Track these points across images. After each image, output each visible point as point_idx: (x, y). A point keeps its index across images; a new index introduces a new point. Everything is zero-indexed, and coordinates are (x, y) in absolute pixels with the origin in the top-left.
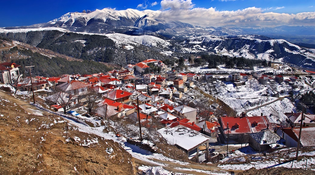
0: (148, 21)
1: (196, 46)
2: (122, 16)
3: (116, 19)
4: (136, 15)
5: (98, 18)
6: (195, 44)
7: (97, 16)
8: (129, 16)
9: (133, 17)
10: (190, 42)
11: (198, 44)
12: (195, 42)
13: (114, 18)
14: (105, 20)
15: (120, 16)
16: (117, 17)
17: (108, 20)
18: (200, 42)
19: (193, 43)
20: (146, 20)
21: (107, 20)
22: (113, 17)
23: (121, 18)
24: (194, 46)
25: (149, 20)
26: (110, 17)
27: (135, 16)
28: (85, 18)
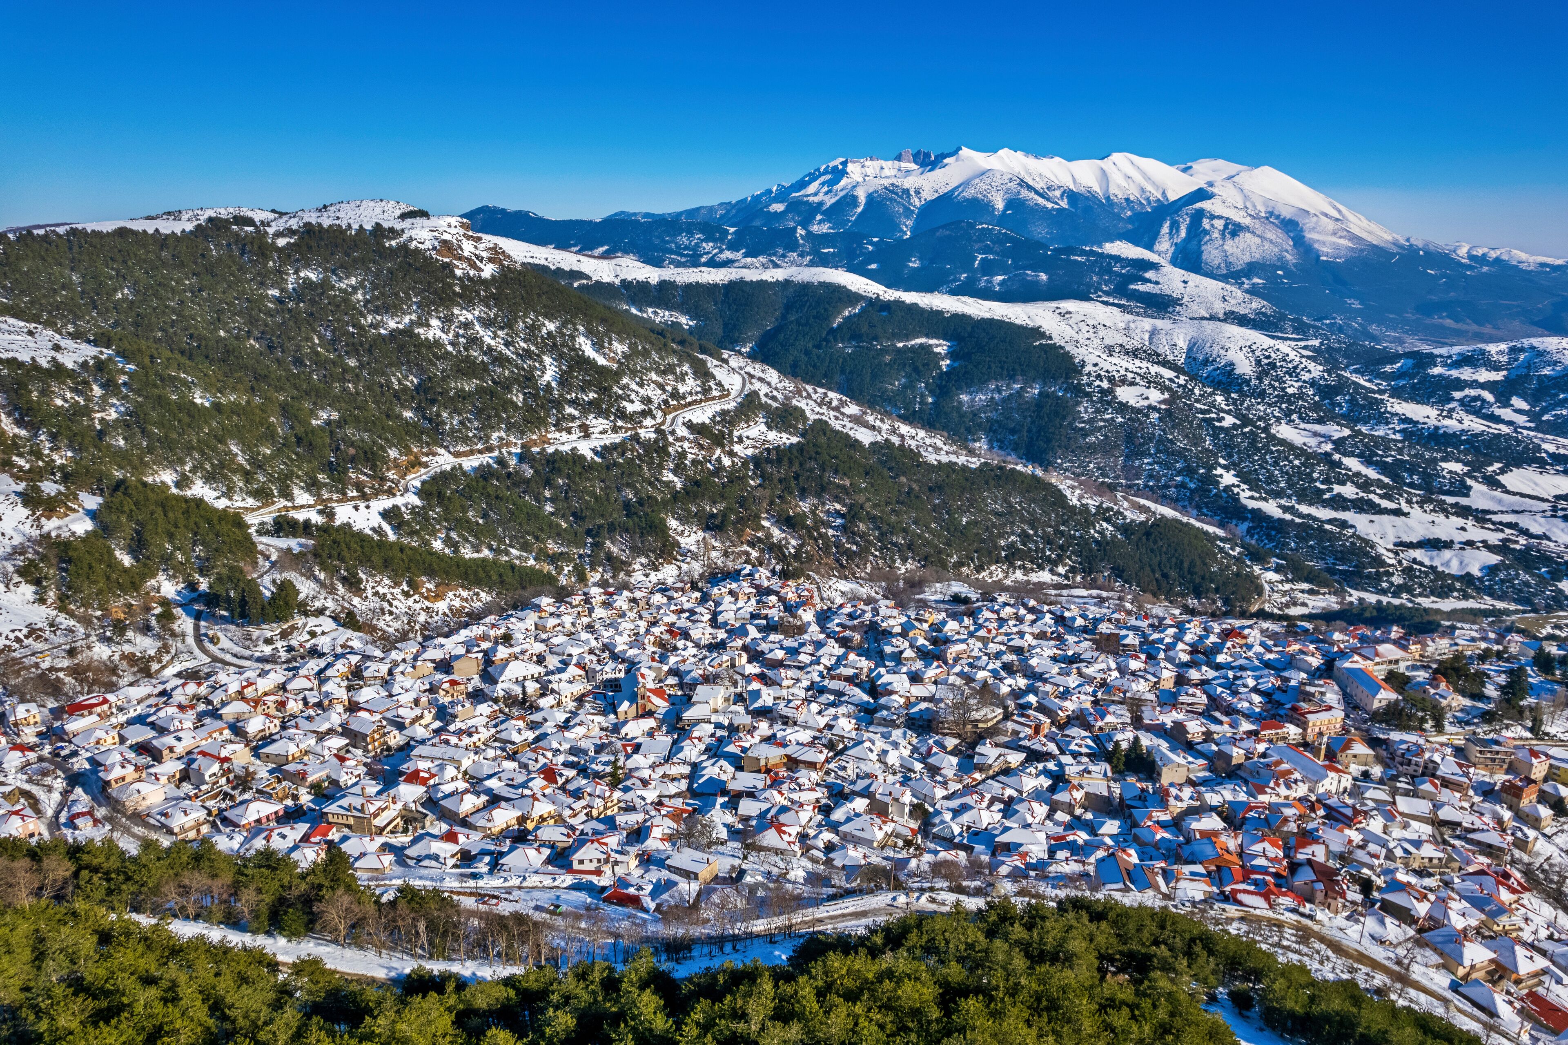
0: (1206, 224)
1: (1467, 391)
2: (1082, 190)
3: (1050, 205)
4: (1149, 188)
5: (970, 193)
6: (1460, 384)
7: (966, 184)
8: (1113, 190)
9: (1134, 193)
10: (1437, 371)
11: (1483, 386)
12: (1466, 374)
13: (1040, 201)
14: (1000, 205)
15: (1072, 187)
16: (1058, 193)
17: (1014, 203)
18: (1497, 376)
19: (1455, 373)
20: (1200, 214)
21: (1007, 208)
22: (1037, 192)
23: (1072, 196)
24: (1457, 395)
25: (1212, 217)
26: (1025, 193)
27: (1143, 190)
28: (912, 192)
